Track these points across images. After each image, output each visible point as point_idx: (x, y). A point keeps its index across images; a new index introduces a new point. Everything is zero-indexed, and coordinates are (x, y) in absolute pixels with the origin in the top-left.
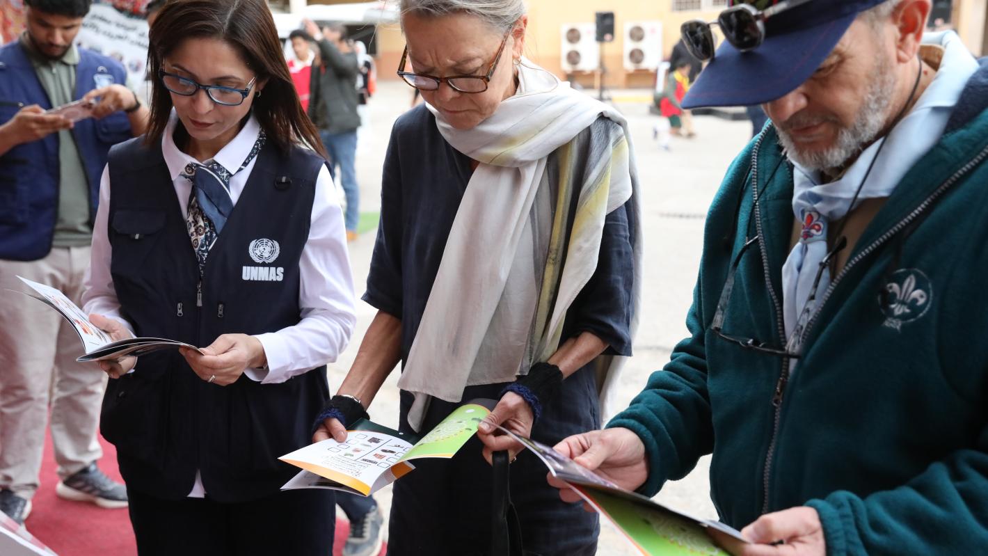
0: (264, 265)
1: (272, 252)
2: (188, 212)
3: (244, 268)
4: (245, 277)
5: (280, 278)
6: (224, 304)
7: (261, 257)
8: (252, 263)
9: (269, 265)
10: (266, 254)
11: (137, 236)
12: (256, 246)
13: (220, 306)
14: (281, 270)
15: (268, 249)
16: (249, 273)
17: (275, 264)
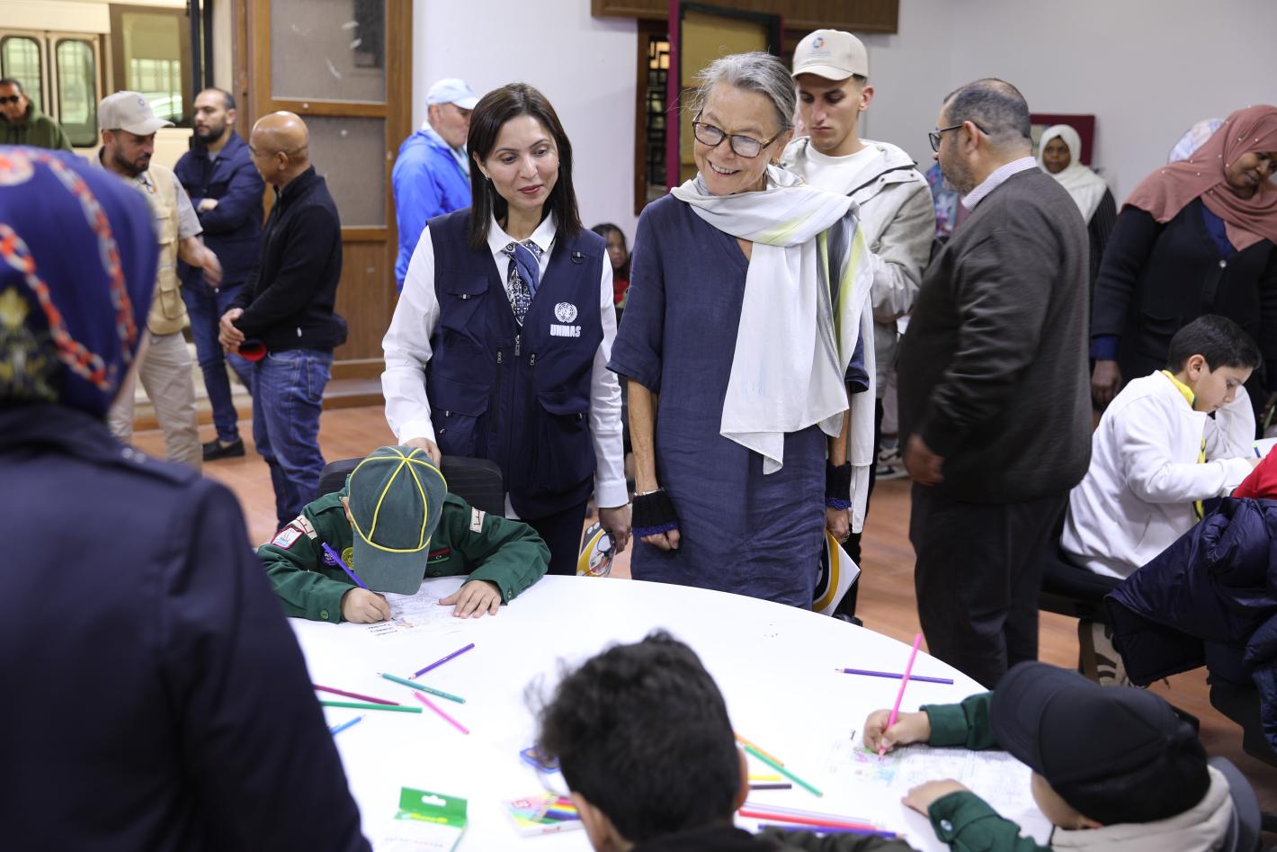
0: (566, 324)
1: (571, 314)
2: (508, 281)
3: (552, 326)
4: (552, 333)
5: (578, 335)
6: (536, 355)
7: (563, 317)
8: (558, 323)
9: (570, 324)
10: (567, 316)
11: (465, 297)
12: (560, 308)
13: (533, 356)
14: (579, 328)
15: (569, 311)
16: (556, 330)
17: (574, 323)
